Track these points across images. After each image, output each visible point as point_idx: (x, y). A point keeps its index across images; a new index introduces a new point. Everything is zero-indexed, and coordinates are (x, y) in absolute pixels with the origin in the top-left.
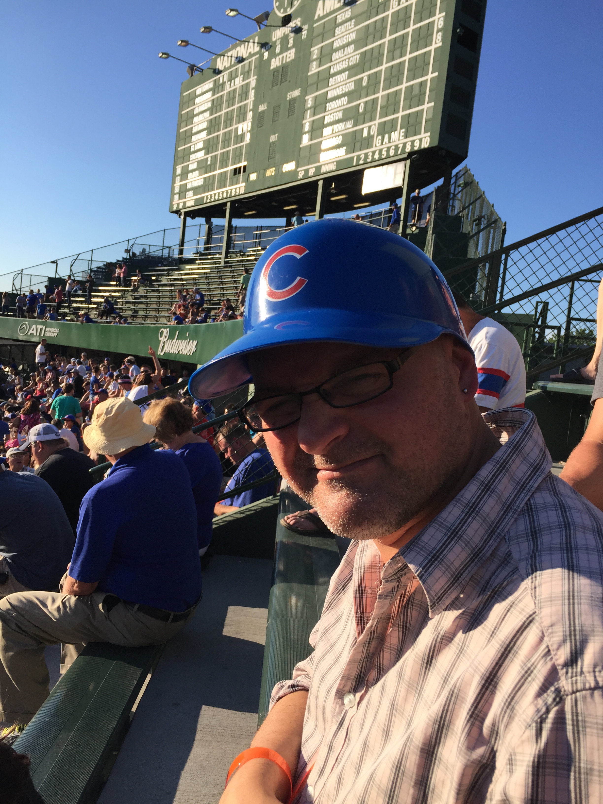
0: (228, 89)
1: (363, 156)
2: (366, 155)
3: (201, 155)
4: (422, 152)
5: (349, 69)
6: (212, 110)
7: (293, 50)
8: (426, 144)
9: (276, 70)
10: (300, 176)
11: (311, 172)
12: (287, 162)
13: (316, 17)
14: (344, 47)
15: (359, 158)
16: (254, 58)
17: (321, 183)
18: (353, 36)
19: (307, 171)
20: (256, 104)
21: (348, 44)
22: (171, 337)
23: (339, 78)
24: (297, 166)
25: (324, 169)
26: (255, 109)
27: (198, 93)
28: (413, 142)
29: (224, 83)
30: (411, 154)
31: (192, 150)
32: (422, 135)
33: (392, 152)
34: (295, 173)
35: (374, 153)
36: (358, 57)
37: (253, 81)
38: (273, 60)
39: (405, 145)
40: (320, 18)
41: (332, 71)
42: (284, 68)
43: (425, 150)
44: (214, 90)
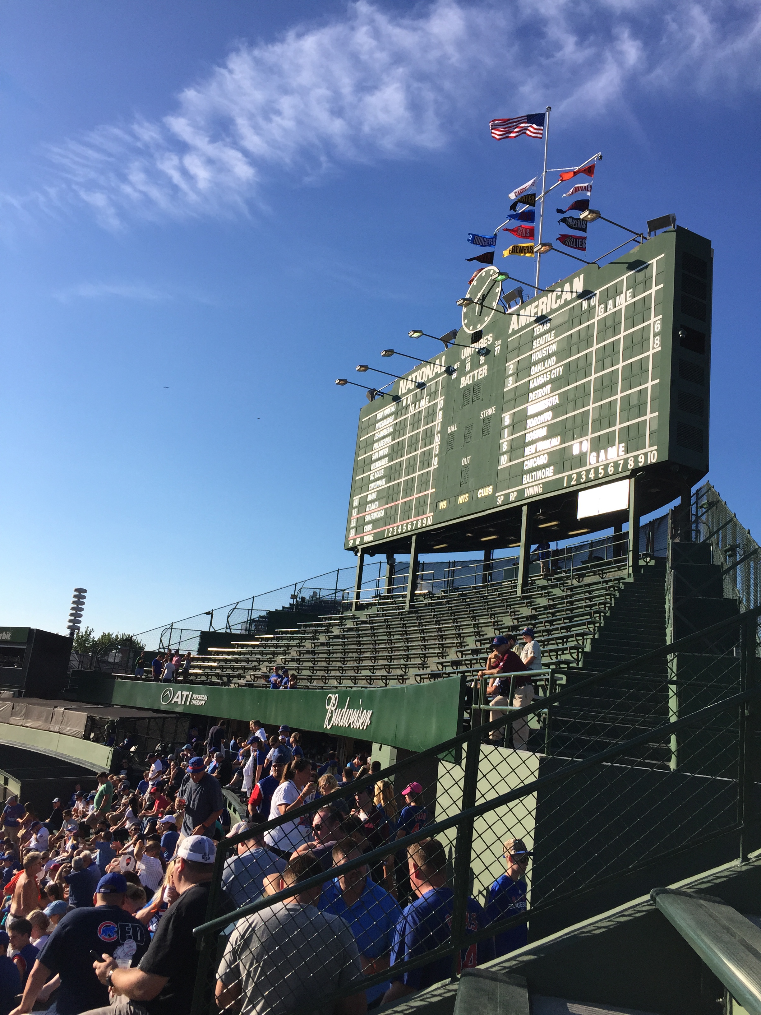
0: (412, 411)
1: (575, 476)
2: (579, 475)
3: (382, 484)
4: (649, 469)
5: (551, 381)
6: (393, 435)
7: (486, 367)
8: (653, 459)
9: (467, 388)
10: (499, 502)
11: (512, 497)
12: (483, 487)
13: (510, 332)
14: (544, 360)
15: (570, 478)
16: (441, 378)
17: (525, 509)
18: (554, 348)
19: (507, 496)
20: (445, 425)
21: (549, 357)
22: (341, 705)
23: (540, 392)
24: (495, 491)
25: (528, 493)
26: (443, 431)
27: (378, 418)
28: (636, 458)
29: (408, 406)
30: (634, 472)
31: (372, 478)
32: (647, 449)
33: (611, 470)
34: (492, 497)
35: (588, 472)
36: (561, 369)
37: (440, 402)
38: (463, 378)
39: (626, 461)
40: (515, 332)
41: (532, 386)
42: (475, 386)
43: (653, 465)
44: (396, 414)
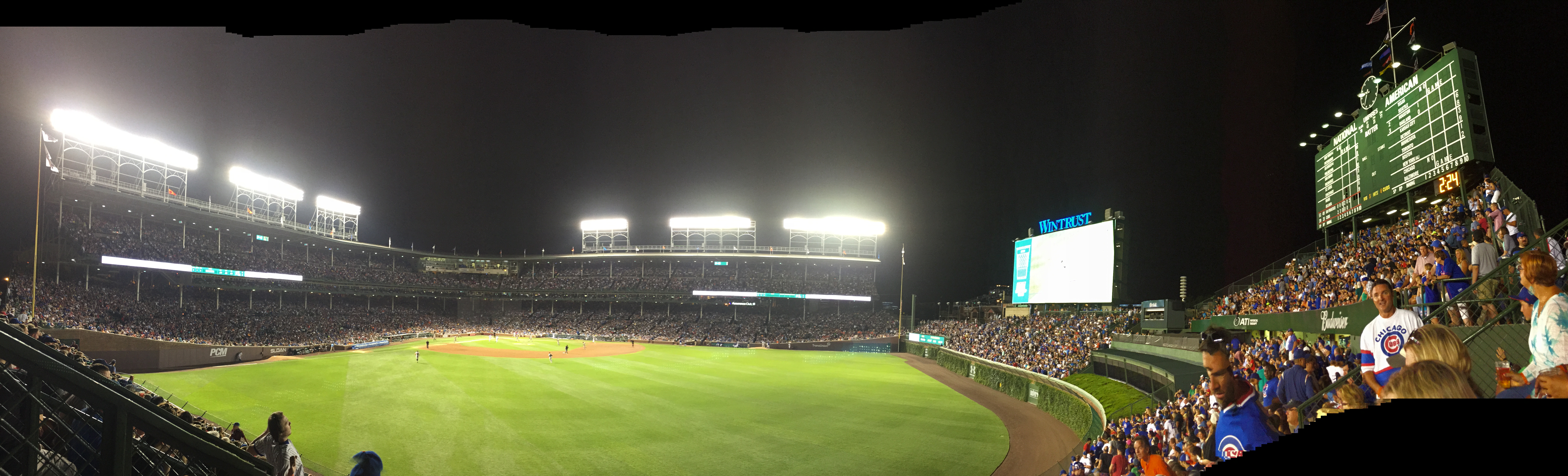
0: (1342, 153)
1: (1430, 174)
2: (1432, 172)
3: (1332, 193)
4: (1465, 164)
5: (1410, 128)
6: (1334, 167)
7: (1377, 125)
8: (1467, 159)
9: (1369, 136)
10: (1394, 192)
11: (1400, 189)
12: (1385, 186)
13: (1386, 106)
14: (1404, 118)
15: (1428, 175)
16: (1355, 134)
17: (1407, 194)
18: (1409, 111)
19: (1398, 189)
20: (1360, 158)
21: (1407, 116)
22: (1329, 317)
23: (1406, 134)
24: (1391, 187)
25: (1408, 186)
26: (1360, 161)
27: (1325, 159)
28: (1458, 160)
29: (1339, 151)
30: (1460, 166)
31: (1326, 190)
32: (1463, 155)
33: (1447, 168)
34: (1390, 191)
35: (1436, 170)
36: (1414, 121)
37: (1356, 146)
38: (1366, 132)
39: (1454, 162)
40: (1388, 106)
41: (1401, 131)
42: (1373, 135)
43: (1467, 162)
44: (1334, 156)
